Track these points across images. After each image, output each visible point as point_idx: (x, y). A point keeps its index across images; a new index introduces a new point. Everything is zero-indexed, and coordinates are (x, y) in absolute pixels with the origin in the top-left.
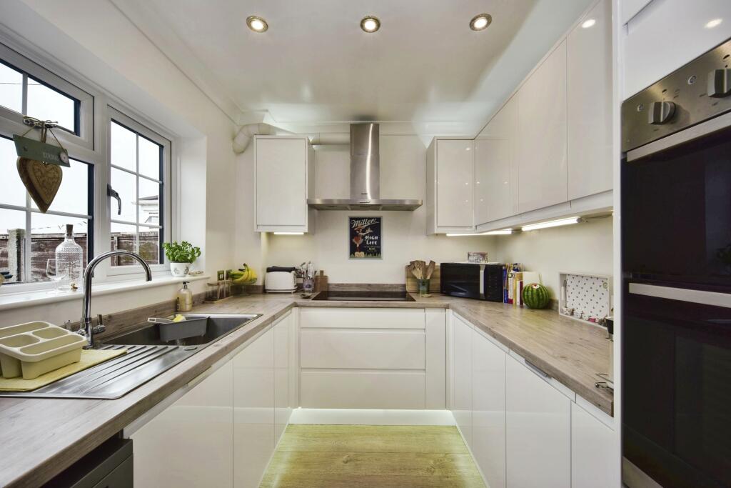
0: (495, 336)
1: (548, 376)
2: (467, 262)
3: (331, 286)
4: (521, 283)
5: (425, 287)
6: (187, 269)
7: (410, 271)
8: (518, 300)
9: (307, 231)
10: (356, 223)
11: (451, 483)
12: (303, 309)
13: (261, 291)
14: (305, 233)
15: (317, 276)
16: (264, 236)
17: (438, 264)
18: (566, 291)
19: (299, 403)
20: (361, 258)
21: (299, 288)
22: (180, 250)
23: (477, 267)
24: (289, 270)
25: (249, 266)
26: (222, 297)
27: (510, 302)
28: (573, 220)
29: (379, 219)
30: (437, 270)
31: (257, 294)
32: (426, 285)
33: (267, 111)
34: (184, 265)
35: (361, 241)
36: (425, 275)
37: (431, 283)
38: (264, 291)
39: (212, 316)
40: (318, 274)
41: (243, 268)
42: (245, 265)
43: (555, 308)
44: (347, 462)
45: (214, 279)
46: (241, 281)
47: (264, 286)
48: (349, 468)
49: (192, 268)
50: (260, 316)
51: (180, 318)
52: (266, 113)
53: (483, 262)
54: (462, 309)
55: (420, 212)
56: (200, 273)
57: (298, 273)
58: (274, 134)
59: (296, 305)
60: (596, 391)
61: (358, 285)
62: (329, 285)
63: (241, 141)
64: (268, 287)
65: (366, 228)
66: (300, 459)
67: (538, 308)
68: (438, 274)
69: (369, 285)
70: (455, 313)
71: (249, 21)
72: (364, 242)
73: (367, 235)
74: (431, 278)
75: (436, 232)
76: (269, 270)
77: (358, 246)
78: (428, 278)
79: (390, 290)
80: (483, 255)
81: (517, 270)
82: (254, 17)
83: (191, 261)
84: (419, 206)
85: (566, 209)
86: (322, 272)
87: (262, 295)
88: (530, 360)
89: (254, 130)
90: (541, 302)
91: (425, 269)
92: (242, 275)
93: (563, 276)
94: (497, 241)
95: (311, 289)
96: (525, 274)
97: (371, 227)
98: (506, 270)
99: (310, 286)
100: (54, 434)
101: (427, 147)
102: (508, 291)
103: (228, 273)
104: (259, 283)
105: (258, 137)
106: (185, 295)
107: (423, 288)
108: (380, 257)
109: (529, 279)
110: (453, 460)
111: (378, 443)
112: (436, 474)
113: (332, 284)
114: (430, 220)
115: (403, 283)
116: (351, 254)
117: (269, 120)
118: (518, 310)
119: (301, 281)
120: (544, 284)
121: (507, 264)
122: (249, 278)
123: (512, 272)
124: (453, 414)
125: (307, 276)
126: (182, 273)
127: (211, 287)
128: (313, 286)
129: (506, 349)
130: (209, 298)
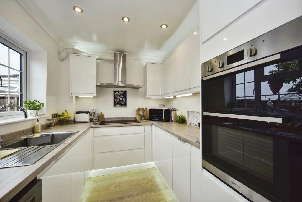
0: (169, 132)
1: (184, 142)
2: (158, 108)
3: (105, 119)
4: (176, 115)
5: (144, 118)
6: (37, 113)
7: (138, 112)
8: (175, 121)
9: (95, 96)
10: (116, 93)
11: (154, 186)
12: (95, 128)
13: (73, 122)
14: (94, 97)
15: (99, 115)
16: (74, 98)
17: (148, 109)
18: (189, 117)
19: (93, 168)
20: (118, 107)
21: (91, 120)
22: (33, 104)
23: (162, 110)
24: (87, 113)
25: (68, 111)
26: (55, 125)
27: (173, 121)
28: (191, 94)
29: (126, 92)
30: (148, 111)
31: (71, 123)
32: (144, 117)
33: (76, 43)
34: (35, 111)
35: (118, 100)
36: (144, 113)
37: (146, 116)
38: (75, 122)
39: (54, 133)
40: (100, 114)
41: (65, 112)
42: (65, 111)
43: (186, 123)
44: (115, 187)
45: (50, 118)
46: (64, 118)
47: (74, 120)
48: (116, 189)
49: (39, 113)
50: (78, 132)
51: (37, 135)
52: (76, 44)
53: (164, 108)
54: (157, 125)
55: (142, 90)
56: (43, 115)
57: (91, 114)
58: (80, 53)
59: (92, 127)
60: (196, 143)
61: (117, 118)
62: (104, 118)
63: (63, 55)
64: (77, 120)
65: (120, 95)
66: (95, 190)
67: (181, 123)
68: (148, 113)
69: (122, 118)
70: (155, 126)
71: (74, 8)
72: (120, 101)
73: (121, 98)
74: (146, 114)
75: (148, 97)
76: (77, 113)
77: (117, 102)
78: (145, 114)
79: (130, 120)
80: (164, 106)
81: (175, 111)
82: (77, 7)
83: (38, 109)
84: (141, 87)
85: (189, 91)
86: (101, 113)
87: (74, 124)
88: (179, 138)
89: (70, 51)
90: (182, 121)
91: (144, 111)
92: (64, 115)
93: (188, 112)
94: (168, 101)
95: (97, 120)
96: (177, 112)
97: (123, 95)
98: (171, 111)
99: (96, 119)
100: (11, 179)
101: (144, 65)
102: (172, 118)
103: (56, 114)
104: (72, 119)
105: (72, 54)
106: (38, 125)
107: (143, 118)
108: (126, 107)
109: (179, 113)
110: (154, 178)
111: (127, 178)
112: (149, 184)
113: (106, 118)
114: (145, 92)
115: (135, 116)
116: (114, 106)
117: (77, 47)
118: (175, 124)
119: (92, 117)
120: (183, 115)
121: (172, 108)
122: (68, 117)
123: (173, 111)
124: (154, 163)
125: (95, 115)
126: (34, 115)
127: (49, 121)
128: (98, 119)
129: (172, 136)
130: (48, 126)
